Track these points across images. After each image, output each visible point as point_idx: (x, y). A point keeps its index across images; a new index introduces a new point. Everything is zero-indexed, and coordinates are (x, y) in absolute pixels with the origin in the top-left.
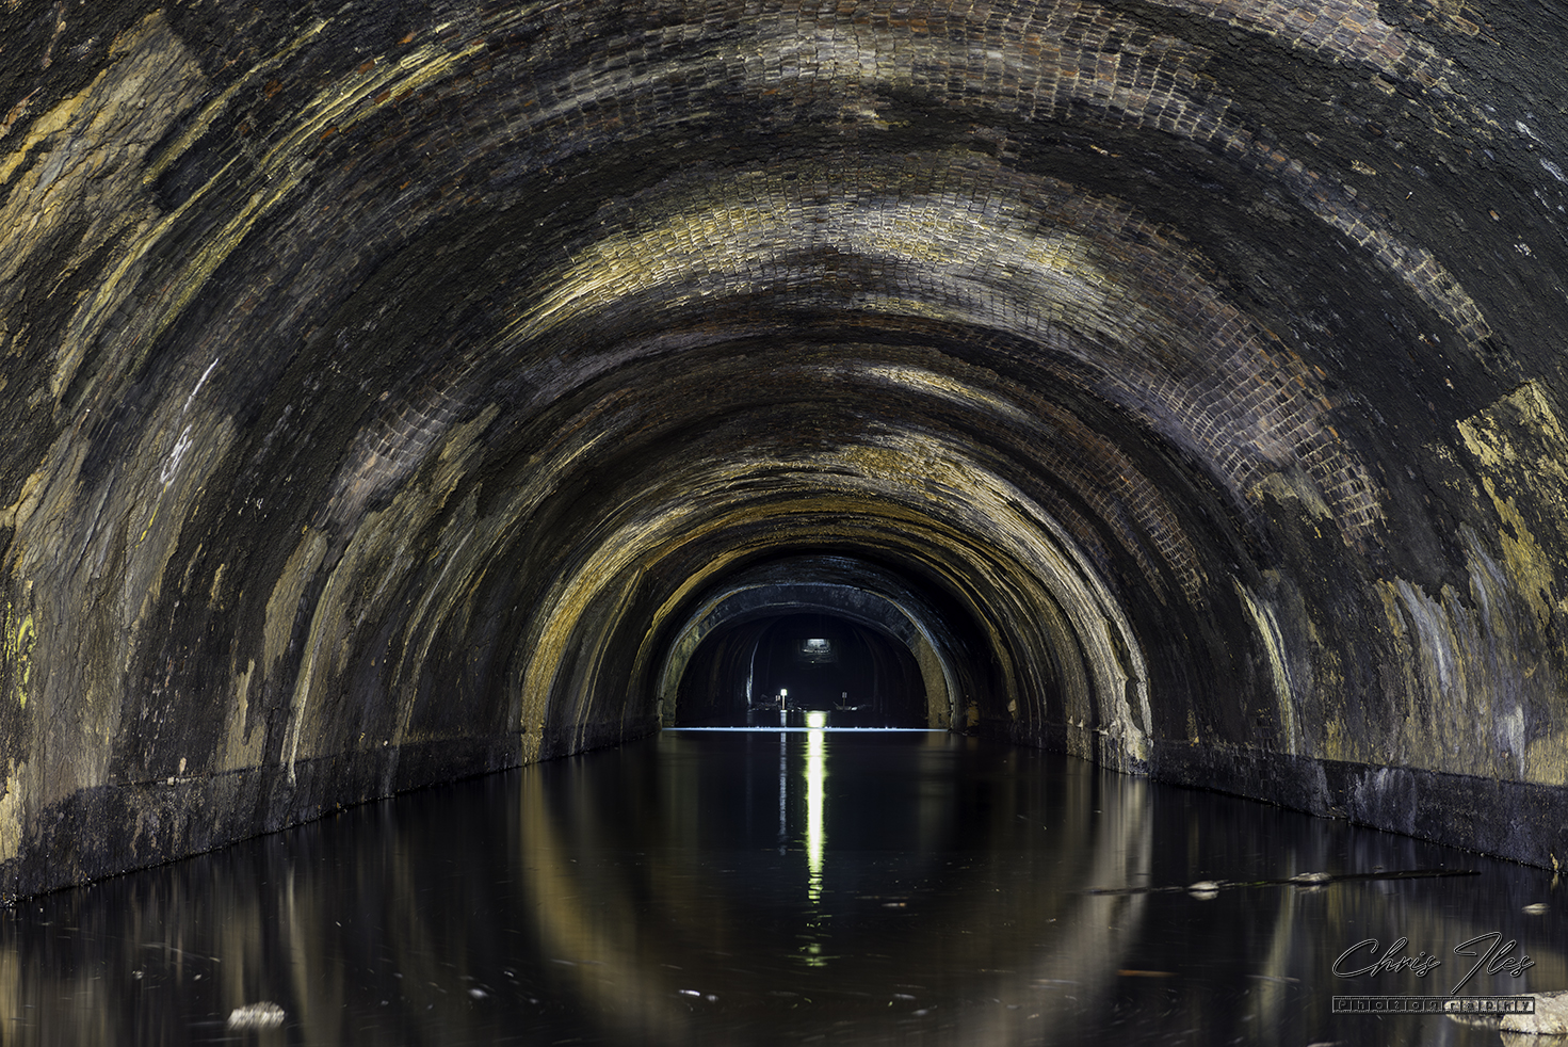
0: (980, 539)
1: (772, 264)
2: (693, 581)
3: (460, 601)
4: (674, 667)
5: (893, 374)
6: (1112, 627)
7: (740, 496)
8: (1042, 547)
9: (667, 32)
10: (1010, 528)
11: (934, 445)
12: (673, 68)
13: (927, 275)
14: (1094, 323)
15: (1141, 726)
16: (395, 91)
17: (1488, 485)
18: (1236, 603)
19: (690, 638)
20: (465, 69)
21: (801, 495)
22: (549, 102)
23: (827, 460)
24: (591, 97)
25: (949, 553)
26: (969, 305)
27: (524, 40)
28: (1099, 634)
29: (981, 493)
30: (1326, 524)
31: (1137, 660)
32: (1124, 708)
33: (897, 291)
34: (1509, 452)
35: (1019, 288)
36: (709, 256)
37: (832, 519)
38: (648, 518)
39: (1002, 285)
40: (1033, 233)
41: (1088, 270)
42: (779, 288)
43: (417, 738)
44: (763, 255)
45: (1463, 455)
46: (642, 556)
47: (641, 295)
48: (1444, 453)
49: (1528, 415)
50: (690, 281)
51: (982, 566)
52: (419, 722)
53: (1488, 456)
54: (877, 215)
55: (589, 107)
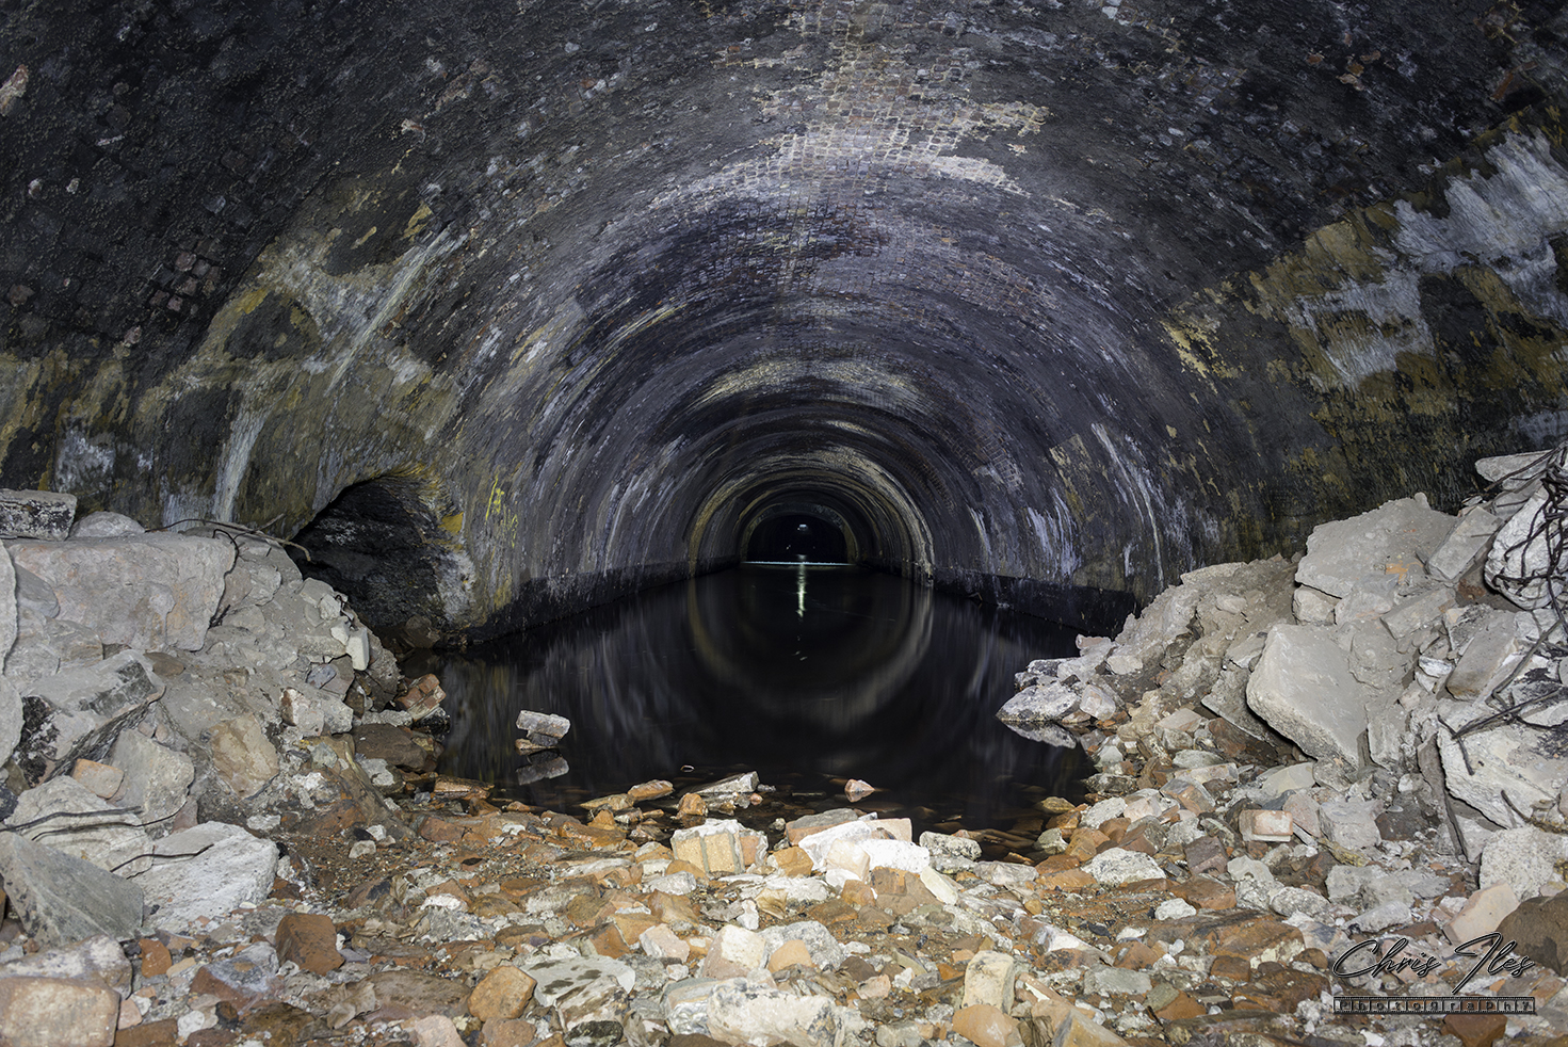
0: (870, 486)
1: (791, 382)
2: (756, 501)
3: (667, 510)
4: (747, 535)
5: (836, 424)
6: (920, 522)
7: (775, 469)
8: (893, 491)
9: (755, 299)
10: (880, 482)
11: (851, 451)
12: (755, 311)
13: (850, 387)
14: (914, 407)
15: (930, 561)
16: (654, 321)
17: (1061, 472)
18: (968, 515)
19: (754, 524)
20: (679, 313)
21: (799, 469)
22: (709, 324)
23: (808, 456)
24: (724, 322)
25: (856, 492)
26: (866, 399)
27: (701, 303)
28: (915, 526)
29: (870, 469)
30: (1001, 485)
31: (929, 536)
32: (924, 554)
33: (839, 393)
34: (1069, 461)
35: (885, 392)
36: (767, 379)
37: (812, 478)
38: (739, 478)
39: (880, 392)
40: (891, 373)
41: (912, 387)
42: (793, 391)
43: (650, 562)
44: (787, 379)
45: (1052, 461)
46: (736, 492)
47: (740, 393)
48: (1045, 460)
49: (1076, 447)
50: (759, 388)
51: (870, 498)
52: (651, 555)
53: (1061, 462)
54: (832, 365)
55: (724, 326)
